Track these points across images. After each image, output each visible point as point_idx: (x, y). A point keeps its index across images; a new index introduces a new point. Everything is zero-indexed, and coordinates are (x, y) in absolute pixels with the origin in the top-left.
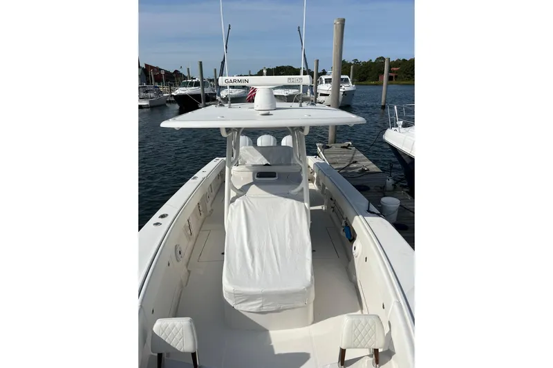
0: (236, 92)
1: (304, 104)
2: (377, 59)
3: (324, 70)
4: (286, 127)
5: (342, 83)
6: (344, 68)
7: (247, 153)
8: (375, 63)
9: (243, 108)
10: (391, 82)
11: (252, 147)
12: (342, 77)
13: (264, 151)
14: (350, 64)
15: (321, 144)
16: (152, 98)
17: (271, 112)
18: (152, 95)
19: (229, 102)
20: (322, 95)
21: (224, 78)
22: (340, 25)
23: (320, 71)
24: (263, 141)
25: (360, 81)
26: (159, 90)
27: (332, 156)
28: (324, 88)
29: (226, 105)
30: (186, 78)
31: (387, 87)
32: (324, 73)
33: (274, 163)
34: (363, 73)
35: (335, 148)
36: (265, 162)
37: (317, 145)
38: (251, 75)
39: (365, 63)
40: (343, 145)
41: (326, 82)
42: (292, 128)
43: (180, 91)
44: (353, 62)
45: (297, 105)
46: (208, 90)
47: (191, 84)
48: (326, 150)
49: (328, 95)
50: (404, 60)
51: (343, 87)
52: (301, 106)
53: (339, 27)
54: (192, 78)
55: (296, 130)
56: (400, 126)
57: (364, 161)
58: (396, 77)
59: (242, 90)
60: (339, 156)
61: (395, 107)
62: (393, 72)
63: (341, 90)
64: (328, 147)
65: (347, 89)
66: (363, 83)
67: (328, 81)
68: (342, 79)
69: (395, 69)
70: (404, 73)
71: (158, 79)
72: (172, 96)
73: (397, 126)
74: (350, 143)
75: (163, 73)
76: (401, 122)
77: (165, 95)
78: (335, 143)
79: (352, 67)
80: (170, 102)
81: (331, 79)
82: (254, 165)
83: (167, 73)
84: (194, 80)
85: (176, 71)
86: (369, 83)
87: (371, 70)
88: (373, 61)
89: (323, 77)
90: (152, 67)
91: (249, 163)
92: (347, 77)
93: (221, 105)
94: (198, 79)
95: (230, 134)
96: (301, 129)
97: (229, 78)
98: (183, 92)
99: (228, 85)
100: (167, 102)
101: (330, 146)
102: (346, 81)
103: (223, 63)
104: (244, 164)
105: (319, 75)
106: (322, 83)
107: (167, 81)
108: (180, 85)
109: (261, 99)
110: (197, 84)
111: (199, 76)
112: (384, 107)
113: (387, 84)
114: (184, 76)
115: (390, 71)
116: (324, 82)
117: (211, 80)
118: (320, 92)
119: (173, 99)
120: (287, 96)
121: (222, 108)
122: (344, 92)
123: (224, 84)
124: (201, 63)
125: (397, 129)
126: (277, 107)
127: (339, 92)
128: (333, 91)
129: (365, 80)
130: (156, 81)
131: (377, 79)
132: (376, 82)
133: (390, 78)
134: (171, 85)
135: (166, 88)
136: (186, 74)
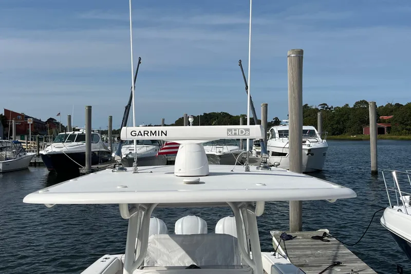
0: (142, 150)
1: (253, 168)
2: (357, 103)
3: (276, 118)
4: (225, 203)
5: (306, 137)
6: (307, 115)
7: (159, 246)
8: (353, 109)
9: (158, 173)
10: (382, 136)
11: (167, 236)
12: (305, 128)
13: (187, 242)
14: (316, 110)
15: (277, 232)
16: (7, 159)
17: (202, 179)
18: (8, 154)
19: (135, 164)
20: (274, 154)
21: (130, 129)
22: (297, 59)
23: (270, 120)
24: (185, 225)
25: (333, 134)
26: (21, 147)
27: (298, 253)
28: (277, 144)
29: (128, 169)
30: (64, 129)
31: (377, 144)
32: (277, 122)
33: (203, 264)
34: (338, 123)
35: (303, 238)
36: (188, 262)
37: (272, 233)
38: (165, 125)
39: (338, 110)
40: (315, 234)
41: (281, 136)
42: (235, 204)
43: (53, 148)
44: (320, 108)
45: (242, 168)
46: (96, 147)
47: (72, 138)
48: (287, 242)
49: (284, 154)
50: (398, 105)
51: (307, 143)
52: (248, 170)
53: (295, 62)
54: (74, 130)
55: (241, 207)
56: (407, 204)
57: (352, 261)
58: (389, 128)
59: (151, 147)
60: (309, 252)
61: (394, 173)
62: (384, 121)
63: (304, 147)
64: (290, 238)
65: (313, 146)
66: (338, 137)
67: (283, 134)
68: (305, 131)
69: (385, 117)
70: (401, 123)
71: (22, 131)
72: (39, 155)
73: (401, 203)
74: (327, 231)
75: (30, 122)
76: (408, 197)
77: (29, 154)
78: (300, 230)
79: (319, 114)
80: (35, 165)
81: (287, 131)
82: (169, 268)
83: (37, 122)
84: (76, 133)
85: (51, 120)
86: (348, 137)
87: (348, 119)
88: (351, 106)
89: (276, 129)
90: (15, 115)
91: (162, 263)
92: (312, 128)
93: (122, 169)
94: (83, 131)
95: (134, 214)
96: (251, 205)
97: (137, 129)
98: (57, 150)
99: (135, 138)
100: (31, 164)
101: (293, 235)
102: (312, 134)
103: (128, 108)
104: (153, 266)
105: (268, 126)
106: (273, 137)
107: (34, 133)
108: (54, 140)
109: (185, 159)
110: (81, 138)
111: (85, 127)
112: (375, 173)
113: (377, 139)
114: (62, 126)
115: (378, 120)
116: (277, 135)
117: (103, 133)
118: (271, 149)
119: (41, 160)
120: (220, 156)
121: (123, 173)
122: (309, 150)
123: (130, 138)
124: (90, 108)
125: (402, 208)
126: (210, 171)
127: (301, 149)
128: (291, 148)
129: (341, 132)
130: (17, 134)
131: (360, 131)
132: (360, 137)
133: (380, 131)
134: (40, 140)
135: (32, 144)
136: (65, 124)
